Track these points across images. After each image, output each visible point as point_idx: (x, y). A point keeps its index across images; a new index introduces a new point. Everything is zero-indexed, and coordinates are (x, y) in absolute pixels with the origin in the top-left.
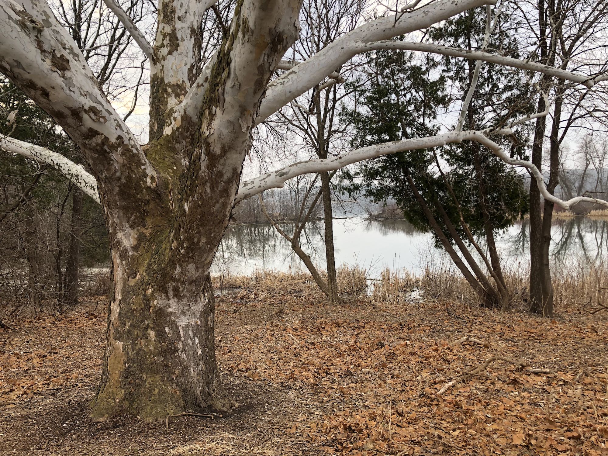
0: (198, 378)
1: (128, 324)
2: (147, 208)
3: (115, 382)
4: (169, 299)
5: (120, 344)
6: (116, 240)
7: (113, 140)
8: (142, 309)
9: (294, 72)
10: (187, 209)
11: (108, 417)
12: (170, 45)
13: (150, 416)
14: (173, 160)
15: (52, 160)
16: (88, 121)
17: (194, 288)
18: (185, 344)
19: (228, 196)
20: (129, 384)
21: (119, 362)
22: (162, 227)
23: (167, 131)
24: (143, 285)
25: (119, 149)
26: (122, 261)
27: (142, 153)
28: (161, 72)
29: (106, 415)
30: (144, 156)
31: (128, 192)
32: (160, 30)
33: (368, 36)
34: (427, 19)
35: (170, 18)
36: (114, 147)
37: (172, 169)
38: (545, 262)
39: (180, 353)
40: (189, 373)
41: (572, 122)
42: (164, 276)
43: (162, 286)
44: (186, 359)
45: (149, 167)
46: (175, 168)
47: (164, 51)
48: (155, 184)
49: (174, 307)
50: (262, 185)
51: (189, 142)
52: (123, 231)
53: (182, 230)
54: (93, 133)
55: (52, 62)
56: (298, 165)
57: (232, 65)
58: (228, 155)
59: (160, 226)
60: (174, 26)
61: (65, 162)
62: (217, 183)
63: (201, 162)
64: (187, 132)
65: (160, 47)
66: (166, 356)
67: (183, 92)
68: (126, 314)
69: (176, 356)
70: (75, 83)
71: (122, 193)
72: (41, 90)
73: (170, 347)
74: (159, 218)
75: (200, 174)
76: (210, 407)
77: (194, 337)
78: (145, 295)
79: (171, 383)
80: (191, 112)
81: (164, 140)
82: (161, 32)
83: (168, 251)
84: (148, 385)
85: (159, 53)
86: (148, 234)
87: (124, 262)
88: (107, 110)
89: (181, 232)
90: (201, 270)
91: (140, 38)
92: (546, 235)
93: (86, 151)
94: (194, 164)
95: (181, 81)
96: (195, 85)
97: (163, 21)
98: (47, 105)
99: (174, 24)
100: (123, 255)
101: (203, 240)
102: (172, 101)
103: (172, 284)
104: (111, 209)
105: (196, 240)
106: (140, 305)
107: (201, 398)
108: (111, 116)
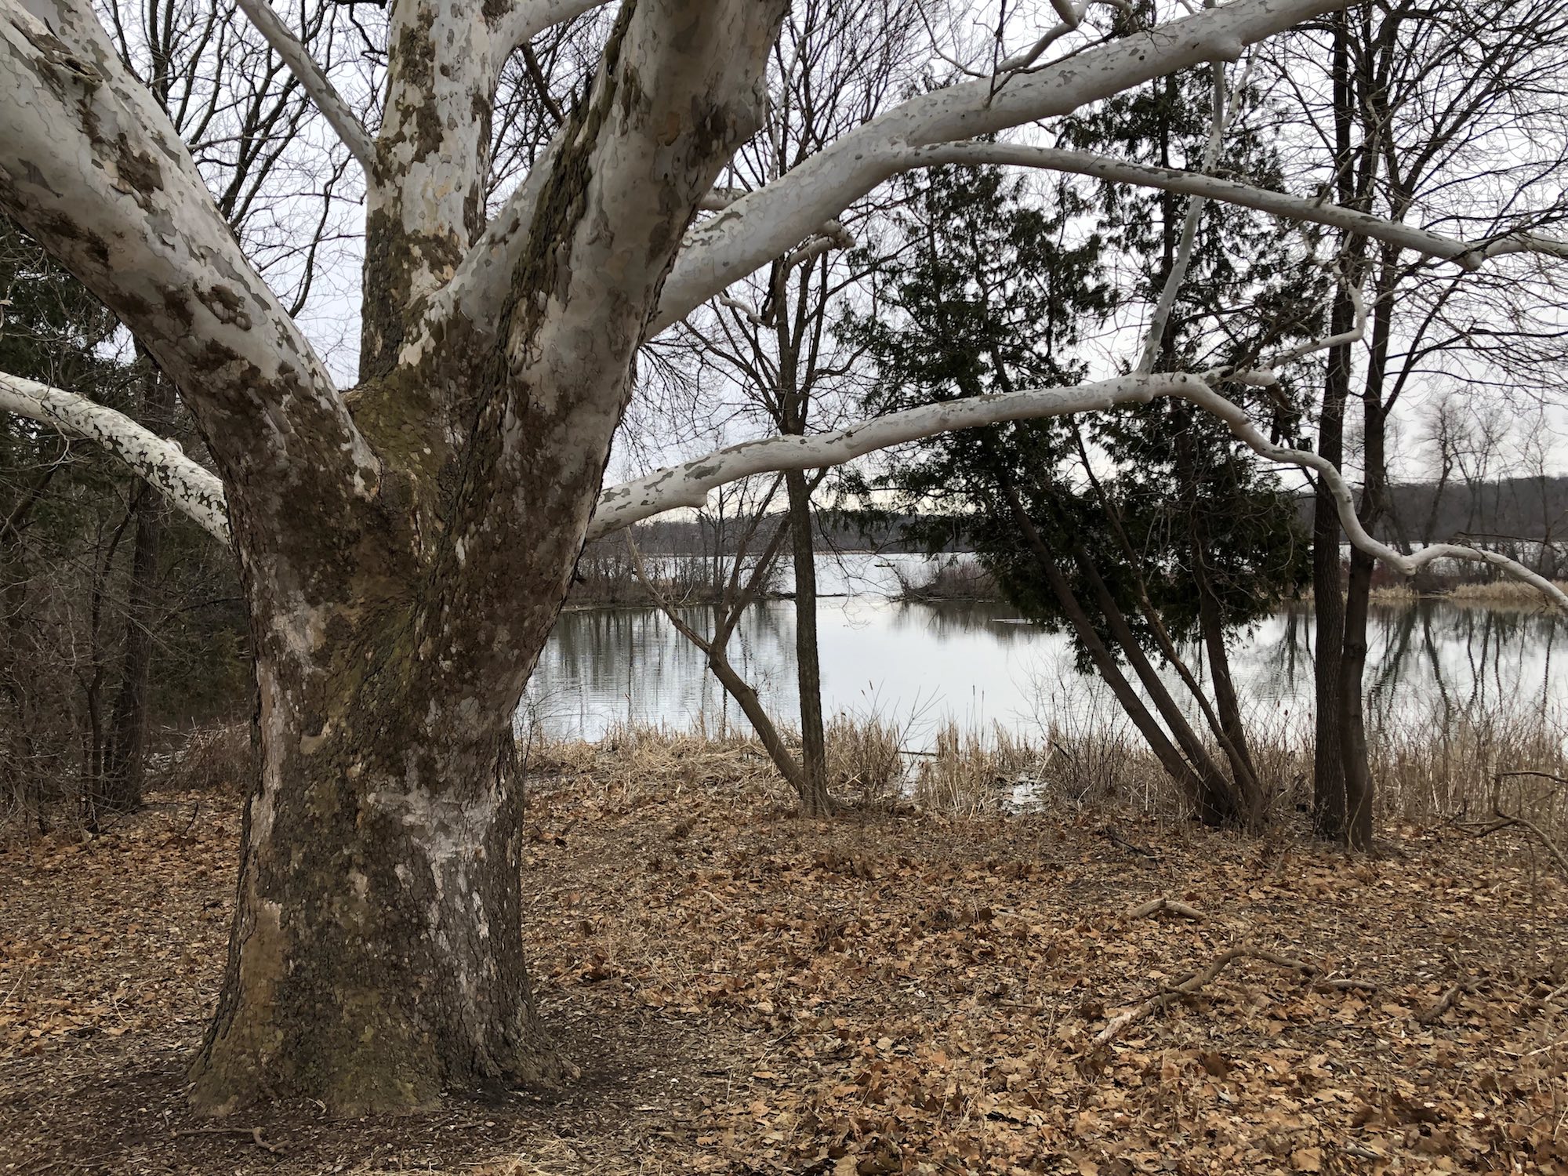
0: (480, 998)
1: (297, 855)
2: (353, 552)
3: (258, 1010)
4: (407, 791)
5: (273, 908)
6: (269, 635)
7: (270, 374)
8: (335, 815)
9: (736, 215)
10: (461, 556)
11: (237, 1103)
12: (420, 138)
13: (352, 1100)
14: (423, 431)
15: (96, 427)
16: (208, 324)
17: (473, 763)
18: (446, 910)
19: (572, 520)
20: (297, 1014)
21: (270, 957)
22: (392, 602)
23: (410, 355)
24: (339, 752)
25: (286, 398)
26: (284, 689)
27: (344, 410)
28: (395, 206)
29: (234, 1099)
30: (349, 417)
31: (305, 509)
32: (393, 97)
33: (922, 129)
34: (1070, 92)
35: (420, 68)
36: (272, 394)
37: (421, 452)
38: (1353, 713)
39: (432, 933)
40: (457, 985)
41: (1417, 359)
42: (395, 730)
43: (389, 756)
44: (448, 949)
45: (360, 446)
46: (427, 451)
47: (405, 151)
48: (374, 491)
49: (420, 812)
50: (650, 499)
51: (465, 385)
52: (289, 611)
53: (447, 608)
54: (218, 355)
55: (119, 168)
56: (743, 450)
57: (594, 186)
58: (575, 417)
59: (385, 601)
60: (430, 90)
61: (132, 433)
62: (545, 487)
63: (504, 432)
64: (462, 357)
65: (395, 142)
66: (395, 939)
67: (451, 257)
68: (292, 830)
69: (421, 941)
70: (176, 224)
71: (289, 513)
72: (89, 240)
73: (407, 916)
74: (383, 579)
75: (498, 465)
76: (508, 1076)
77: (470, 892)
78: (344, 780)
79: (408, 1013)
80: (471, 307)
81: (400, 377)
82: (397, 103)
83: (407, 664)
84: (346, 1018)
85: (391, 156)
86: (354, 620)
87: (289, 693)
88: (257, 298)
89: (444, 615)
90: (492, 717)
91: (343, 117)
92: (1355, 640)
93: (200, 401)
94: (483, 440)
95: (447, 228)
96: (484, 239)
97: (402, 76)
98: (103, 279)
99: (429, 84)
100: (288, 675)
101: (503, 635)
102: (423, 280)
103: (415, 751)
104: (259, 554)
105: (482, 637)
106: (331, 805)
107: (485, 1053)
108: (267, 312)
